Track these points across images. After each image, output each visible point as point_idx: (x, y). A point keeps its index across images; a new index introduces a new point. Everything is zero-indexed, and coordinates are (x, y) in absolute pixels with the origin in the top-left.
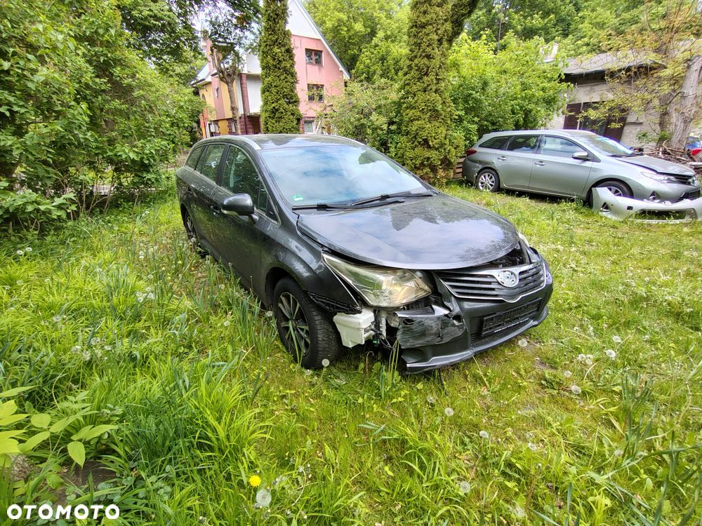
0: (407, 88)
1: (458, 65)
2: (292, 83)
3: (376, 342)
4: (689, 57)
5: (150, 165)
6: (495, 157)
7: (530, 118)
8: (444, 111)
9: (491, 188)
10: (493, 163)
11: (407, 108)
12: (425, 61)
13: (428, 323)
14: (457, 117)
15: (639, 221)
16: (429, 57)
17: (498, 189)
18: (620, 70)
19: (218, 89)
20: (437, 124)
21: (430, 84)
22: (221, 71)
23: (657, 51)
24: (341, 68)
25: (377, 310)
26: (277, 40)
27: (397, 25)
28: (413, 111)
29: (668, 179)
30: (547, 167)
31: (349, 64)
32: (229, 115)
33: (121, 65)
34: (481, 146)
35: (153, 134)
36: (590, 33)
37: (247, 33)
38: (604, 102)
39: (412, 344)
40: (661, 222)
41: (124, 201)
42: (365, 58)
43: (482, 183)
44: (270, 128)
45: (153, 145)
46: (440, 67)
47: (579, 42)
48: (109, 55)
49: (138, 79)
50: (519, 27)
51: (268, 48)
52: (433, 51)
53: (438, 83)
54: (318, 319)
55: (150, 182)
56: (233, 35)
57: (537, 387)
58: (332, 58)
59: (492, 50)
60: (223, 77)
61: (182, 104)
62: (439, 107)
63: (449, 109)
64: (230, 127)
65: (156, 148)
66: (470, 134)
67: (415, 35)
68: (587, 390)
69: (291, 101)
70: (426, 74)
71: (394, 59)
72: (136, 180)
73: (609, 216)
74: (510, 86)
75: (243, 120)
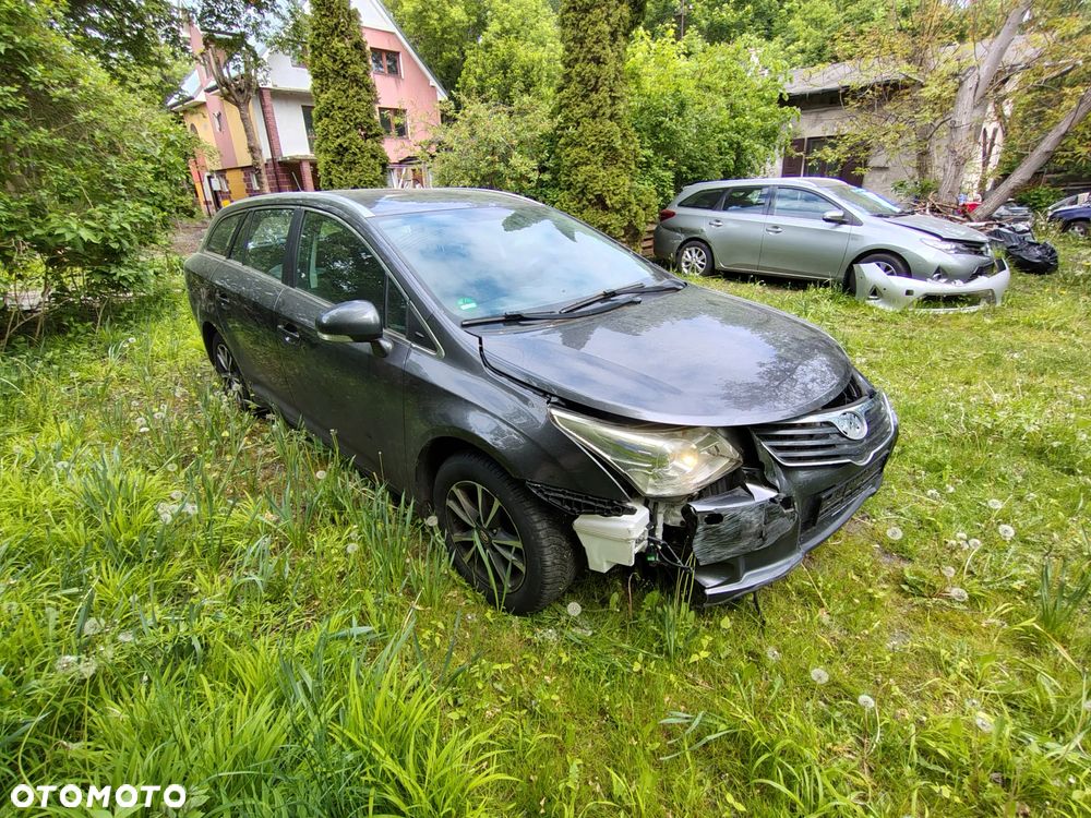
0: (565, 111)
1: (639, 76)
2: (369, 102)
3: (653, 559)
4: (956, 70)
5: (122, 251)
6: (703, 221)
7: (744, 161)
8: (627, 150)
9: (701, 270)
10: (702, 231)
11: (567, 145)
12: (593, 67)
13: (746, 516)
14: (644, 159)
15: (923, 311)
16: (598, 61)
17: (712, 271)
18: (863, 89)
19: (220, 115)
20: (616, 171)
21: (602, 106)
22: (223, 83)
23: (910, 60)
24: (433, 82)
25: (652, 503)
26: (336, 26)
27: (520, 11)
28: (578, 150)
29: (956, 248)
30: (785, 235)
31: (444, 75)
32: (245, 159)
33: (44, 61)
34: (680, 205)
35: (123, 193)
36: (804, 35)
37: (269, 16)
38: (842, 136)
39: (719, 555)
40: (951, 311)
41: (75, 321)
42: (475, 64)
43: (687, 263)
44: (336, 181)
45: (124, 215)
46: (616, 79)
47: (791, 47)
48: (17, 40)
49: (82, 88)
50: (703, 21)
51: (322, 39)
52: (604, 52)
53: (613, 104)
54: (541, 527)
55: (125, 284)
56: (243, 19)
57: (895, 596)
58: (416, 64)
59: (684, 53)
60: (230, 94)
61: (172, 138)
62: (618, 144)
63: (632, 147)
64: (247, 181)
65: (132, 219)
66: (663, 186)
67: (573, 24)
68: (976, 593)
69: (369, 133)
70: (595, 89)
71: (523, 67)
72: (96, 279)
73: (881, 306)
74: (716, 110)
75: (271, 168)
